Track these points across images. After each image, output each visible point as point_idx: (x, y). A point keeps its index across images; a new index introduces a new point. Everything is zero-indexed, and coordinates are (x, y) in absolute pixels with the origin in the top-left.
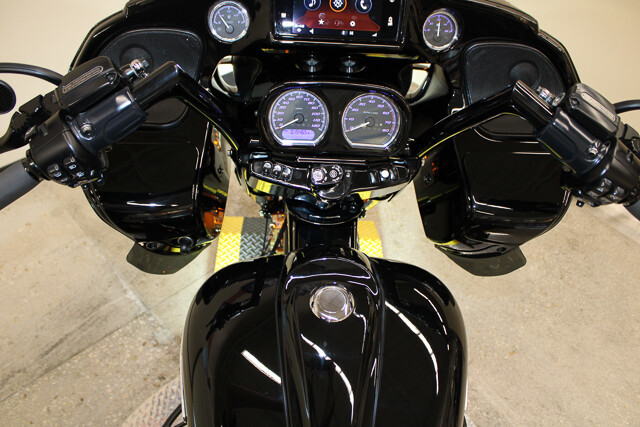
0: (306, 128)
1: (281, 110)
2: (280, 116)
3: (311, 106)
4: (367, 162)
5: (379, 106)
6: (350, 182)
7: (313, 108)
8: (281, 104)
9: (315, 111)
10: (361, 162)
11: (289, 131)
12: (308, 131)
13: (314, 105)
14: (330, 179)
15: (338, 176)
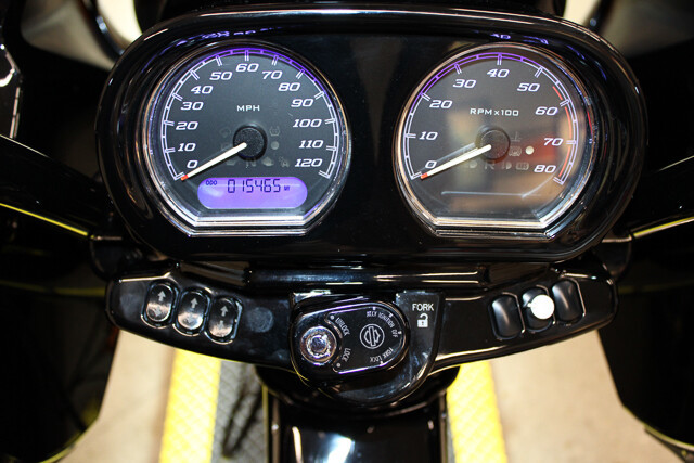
0: (277, 172)
1: (189, 116)
2: (187, 136)
3: (290, 95)
4: (483, 277)
5: (524, 87)
6: (429, 340)
7: (298, 103)
8: (187, 94)
9: (303, 113)
10: (467, 278)
11: (223, 184)
12: (283, 182)
13: (300, 95)
14: (361, 354)
15: (390, 342)
